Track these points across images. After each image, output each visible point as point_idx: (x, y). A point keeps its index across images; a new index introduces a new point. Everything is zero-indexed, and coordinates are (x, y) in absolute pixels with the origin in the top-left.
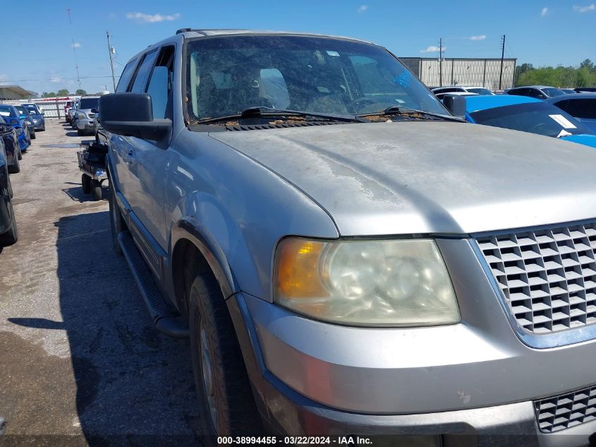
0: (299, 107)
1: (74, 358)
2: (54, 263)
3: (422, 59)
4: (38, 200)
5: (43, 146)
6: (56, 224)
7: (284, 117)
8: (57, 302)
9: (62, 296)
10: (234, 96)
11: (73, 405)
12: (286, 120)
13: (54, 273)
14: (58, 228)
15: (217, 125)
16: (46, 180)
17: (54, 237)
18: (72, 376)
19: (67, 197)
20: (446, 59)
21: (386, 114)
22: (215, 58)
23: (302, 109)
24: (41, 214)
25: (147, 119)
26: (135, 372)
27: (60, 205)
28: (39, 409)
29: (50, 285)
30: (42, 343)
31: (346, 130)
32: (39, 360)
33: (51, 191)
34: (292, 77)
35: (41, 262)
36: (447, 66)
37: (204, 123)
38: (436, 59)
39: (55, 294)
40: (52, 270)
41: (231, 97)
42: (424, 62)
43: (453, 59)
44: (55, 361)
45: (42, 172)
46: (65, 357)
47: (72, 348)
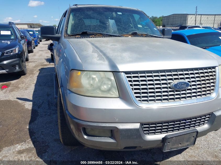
0: (101, 31)
1: (32, 109)
2: (35, 82)
3: (188, 14)
4: (36, 62)
5: (43, 44)
6: (39, 70)
7: (95, 34)
8: (32, 93)
9: (34, 92)
10: (81, 27)
11: (29, 122)
12: (95, 35)
13: (34, 85)
14: (39, 71)
15: (73, 37)
16: (41, 55)
17: (37, 74)
18: (30, 114)
19: (45, 61)
20: (198, 15)
21: (132, 34)
22: (78, 15)
23: (102, 32)
24: (36, 66)
25: (54, 34)
26: (49, 115)
27: (43, 63)
28: (19, 122)
29: (32, 88)
30: (25, 104)
31: (110, 39)
32: (23, 109)
33: (41, 59)
34: (102, 21)
35: (31, 81)
36: (199, 17)
37: (70, 36)
38: (194, 15)
39: (33, 91)
40: (34, 83)
41: (80, 28)
42: (189, 16)
43: (201, 15)
44: (27, 110)
45: (41, 52)
46: (30, 109)
47: (33, 107)
